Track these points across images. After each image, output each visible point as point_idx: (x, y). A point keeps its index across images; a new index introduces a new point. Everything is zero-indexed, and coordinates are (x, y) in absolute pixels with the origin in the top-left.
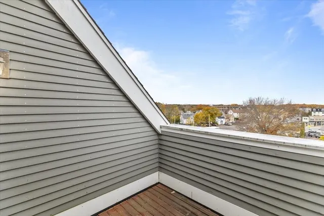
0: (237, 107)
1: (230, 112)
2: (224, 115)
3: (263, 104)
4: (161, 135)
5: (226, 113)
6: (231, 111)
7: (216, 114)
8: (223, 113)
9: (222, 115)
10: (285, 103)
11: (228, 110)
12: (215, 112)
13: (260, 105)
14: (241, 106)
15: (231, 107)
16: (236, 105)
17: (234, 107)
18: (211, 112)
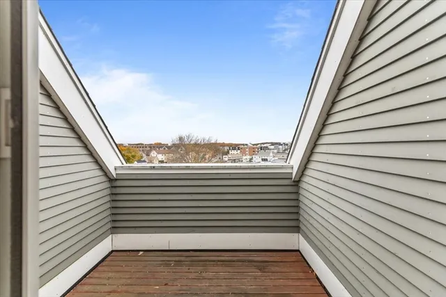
0: (161, 147)
1: (153, 154)
2: (145, 158)
3: (192, 142)
4: (116, 180)
5: (148, 155)
6: (154, 152)
7: (133, 157)
8: (144, 155)
9: (142, 157)
10: (213, 142)
11: (150, 151)
12: (133, 154)
13: (189, 144)
14: (166, 146)
15: (154, 147)
16: (160, 144)
17: (158, 147)
18: (126, 154)
